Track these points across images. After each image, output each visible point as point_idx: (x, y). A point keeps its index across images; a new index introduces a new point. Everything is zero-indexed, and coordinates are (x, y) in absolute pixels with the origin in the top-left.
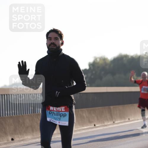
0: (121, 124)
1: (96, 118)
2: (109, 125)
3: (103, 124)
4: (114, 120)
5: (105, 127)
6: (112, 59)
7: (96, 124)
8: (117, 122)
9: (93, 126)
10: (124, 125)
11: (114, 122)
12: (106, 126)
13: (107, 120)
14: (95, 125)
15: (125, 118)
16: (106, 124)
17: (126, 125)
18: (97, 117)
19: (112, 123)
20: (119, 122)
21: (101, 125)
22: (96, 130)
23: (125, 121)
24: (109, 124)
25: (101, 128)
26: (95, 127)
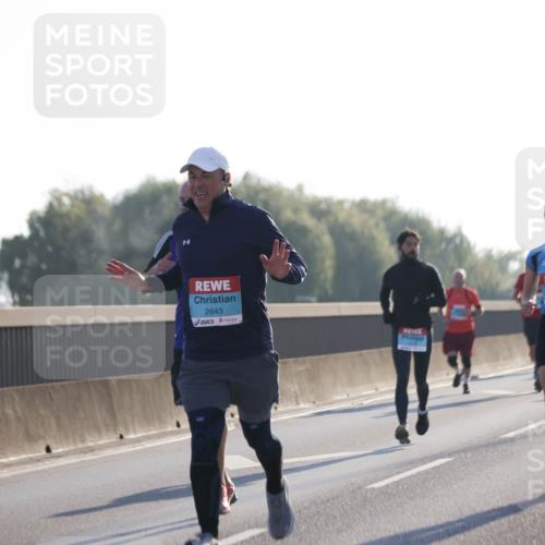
0: (147, 445)
1: (53, 422)
2: (101, 448)
3: (80, 446)
4: (121, 430)
5: (89, 457)
6: (120, 198)
7: (52, 446)
8: (132, 436)
9: (44, 452)
10: (161, 446)
11: (121, 437)
12: (92, 450)
13: (97, 430)
14: (48, 450)
15: (162, 422)
16: (91, 444)
17: (167, 445)
18: (58, 418)
19: (115, 438)
20: (139, 435)
21: (72, 447)
22: (53, 468)
23: (163, 430)
24: (101, 442)
25: (73, 460)
26: (49, 455)
